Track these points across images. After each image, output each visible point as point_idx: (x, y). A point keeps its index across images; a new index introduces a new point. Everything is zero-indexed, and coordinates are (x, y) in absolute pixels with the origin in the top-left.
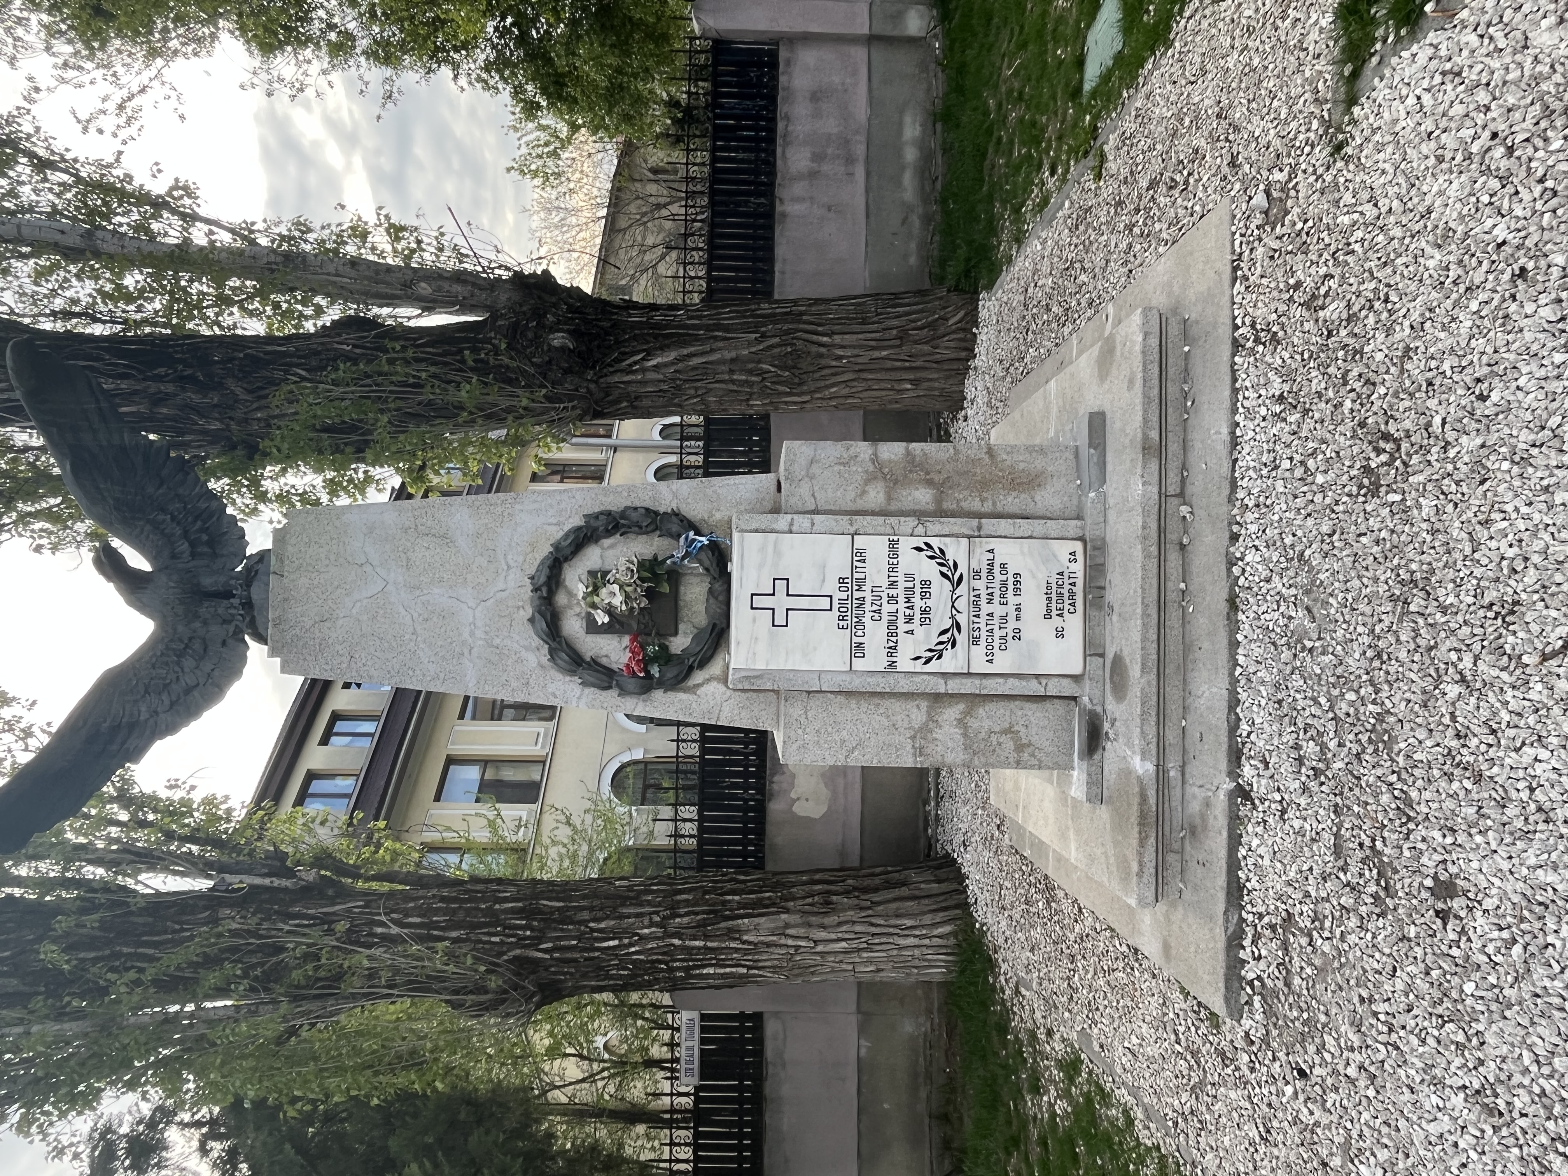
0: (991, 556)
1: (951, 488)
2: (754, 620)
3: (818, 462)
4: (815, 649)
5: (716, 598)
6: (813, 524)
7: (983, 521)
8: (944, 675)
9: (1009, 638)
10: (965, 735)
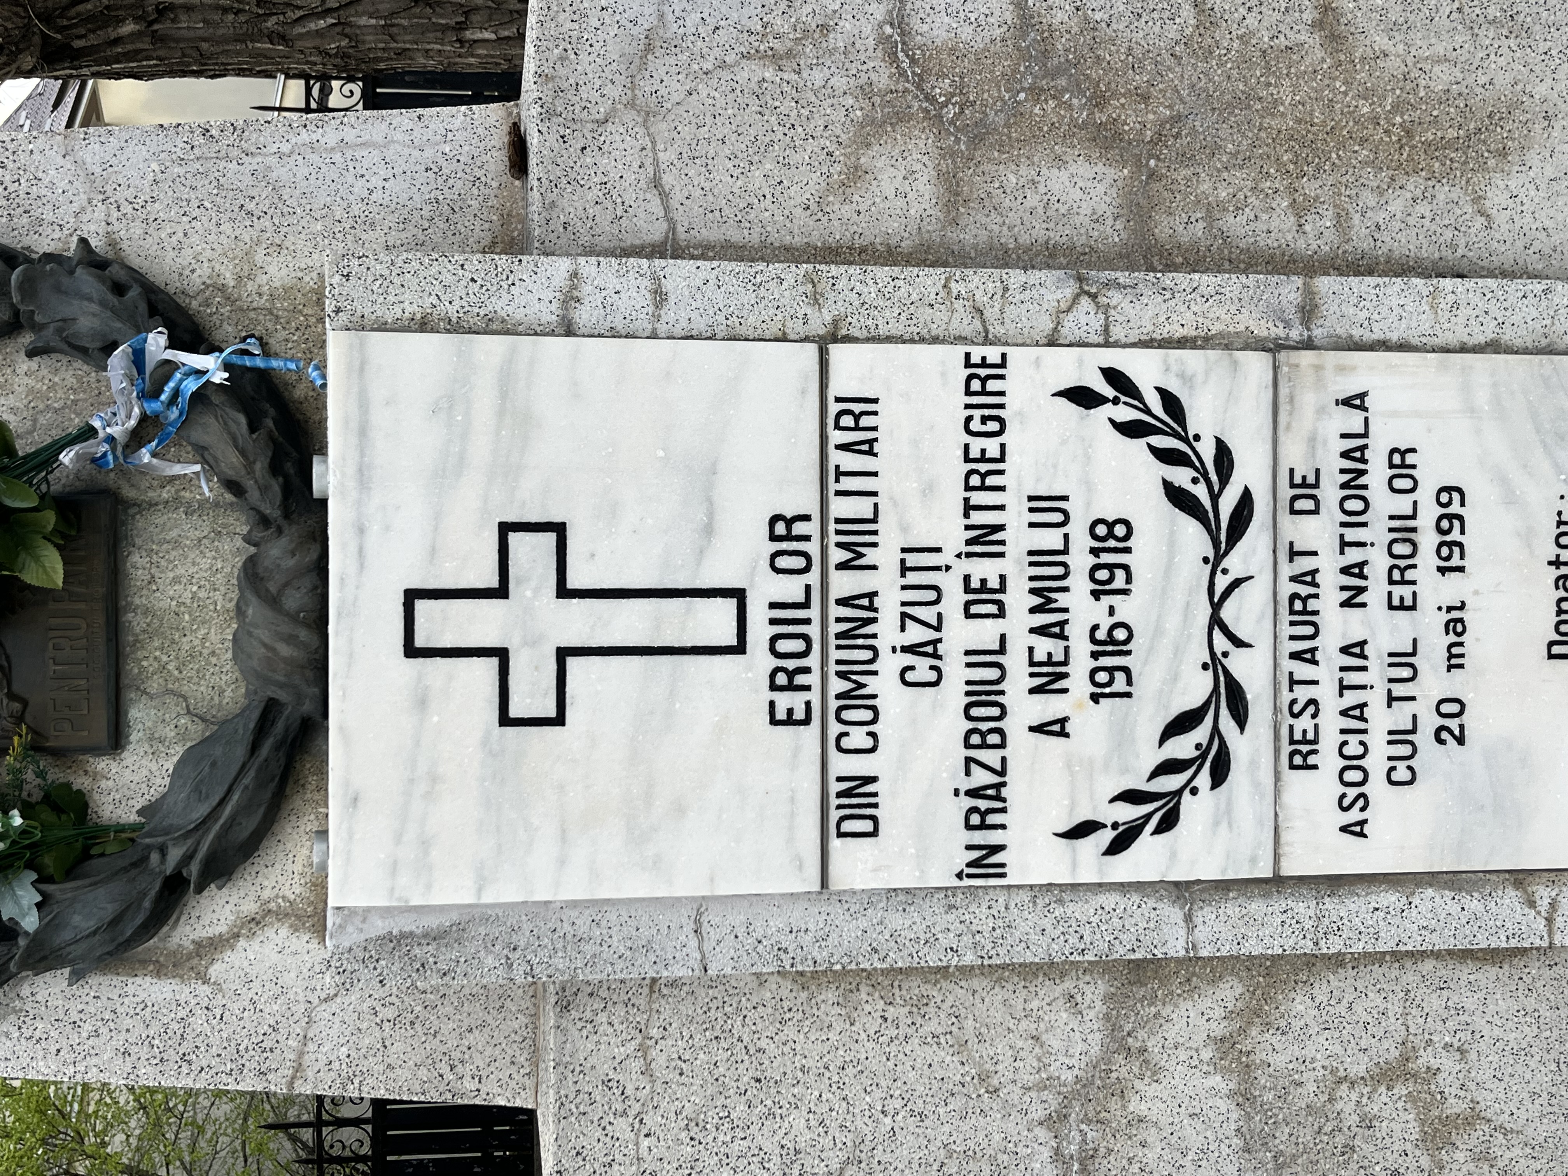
0: (1354, 421)
1: (1185, 158)
2: (422, 703)
3: (673, 46)
4: (680, 810)
5: (273, 602)
6: (659, 297)
7: (1325, 284)
9: (1424, 737)
10: (1244, 1097)
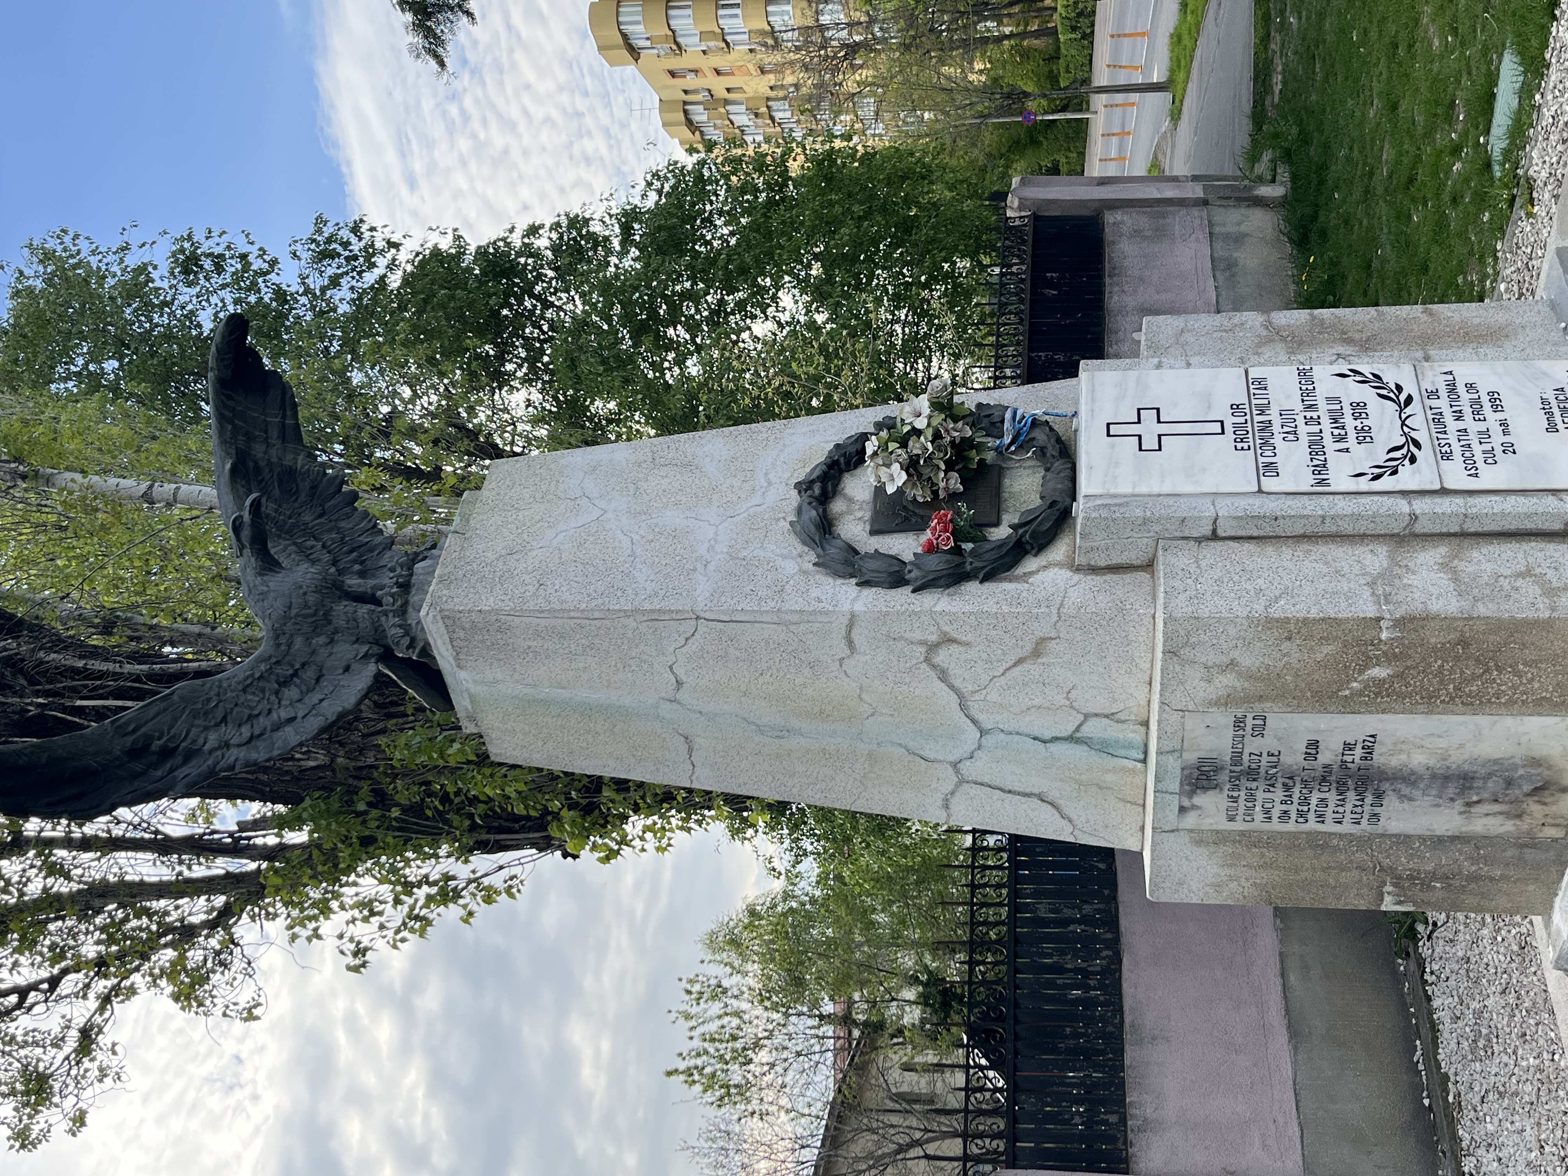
2: (1114, 446)
3: (1190, 331)
4: (1204, 470)
6: (1189, 364)
7: (1432, 352)
8: (1404, 493)
9: (1498, 453)
10: (1456, 580)
